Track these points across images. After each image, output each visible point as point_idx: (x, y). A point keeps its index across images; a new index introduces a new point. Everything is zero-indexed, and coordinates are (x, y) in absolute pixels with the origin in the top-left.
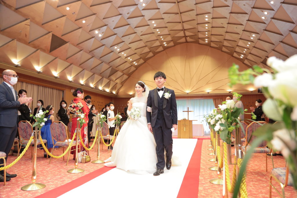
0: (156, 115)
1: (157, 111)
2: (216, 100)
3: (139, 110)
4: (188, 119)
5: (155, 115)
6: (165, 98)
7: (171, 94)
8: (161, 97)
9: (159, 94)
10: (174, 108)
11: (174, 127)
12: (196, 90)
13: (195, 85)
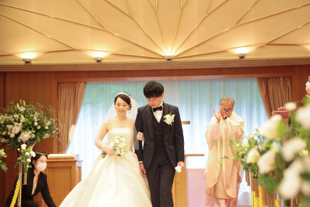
2: (270, 82)
6: (167, 124)
7: (174, 115)
9: (155, 117)
11: (180, 165)
12: (198, 45)
13: (195, 28)
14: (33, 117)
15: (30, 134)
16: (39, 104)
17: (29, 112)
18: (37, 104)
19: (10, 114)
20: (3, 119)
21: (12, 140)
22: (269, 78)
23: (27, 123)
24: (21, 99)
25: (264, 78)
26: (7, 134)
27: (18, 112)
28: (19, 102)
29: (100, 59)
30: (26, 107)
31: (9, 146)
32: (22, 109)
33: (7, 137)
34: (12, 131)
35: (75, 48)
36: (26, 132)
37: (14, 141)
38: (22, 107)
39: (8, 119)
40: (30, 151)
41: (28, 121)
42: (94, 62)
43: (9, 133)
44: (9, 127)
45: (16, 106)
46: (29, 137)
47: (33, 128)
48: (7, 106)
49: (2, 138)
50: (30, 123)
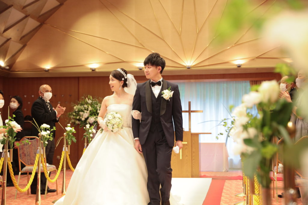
0: (149, 126)
1: (150, 119)
3: (120, 117)
4: (190, 129)
5: (146, 125)
6: (165, 99)
7: (173, 92)
8: (156, 96)
9: (154, 92)
10: (179, 115)
11: (178, 145)
12: (208, 58)
13: (206, 47)
14: (96, 107)
15: (95, 119)
16: (101, 98)
17: (94, 103)
18: (99, 98)
19: (82, 105)
20: (77, 108)
21: (83, 122)
22: (258, 81)
23: (93, 111)
24: (89, 95)
25: (254, 81)
26: (80, 118)
27: (87, 103)
28: (87, 97)
29: (141, 68)
30: (92, 100)
31: (81, 126)
32: (90, 102)
33: (79, 120)
34: (83, 116)
35: (125, 60)
36: (92, 117)
37: (84, 123)
38: (90, 100)
39: (81, 108)
40: (92, 129)
41: (94, 110)
42: (138, 70)
43: (81, 117)
44: (81, 113)
45: (85, 100)
46: (94, 120)
47: (96, 114)
48: (80, 100)
49: (76, 121)
50: (95, 111)
